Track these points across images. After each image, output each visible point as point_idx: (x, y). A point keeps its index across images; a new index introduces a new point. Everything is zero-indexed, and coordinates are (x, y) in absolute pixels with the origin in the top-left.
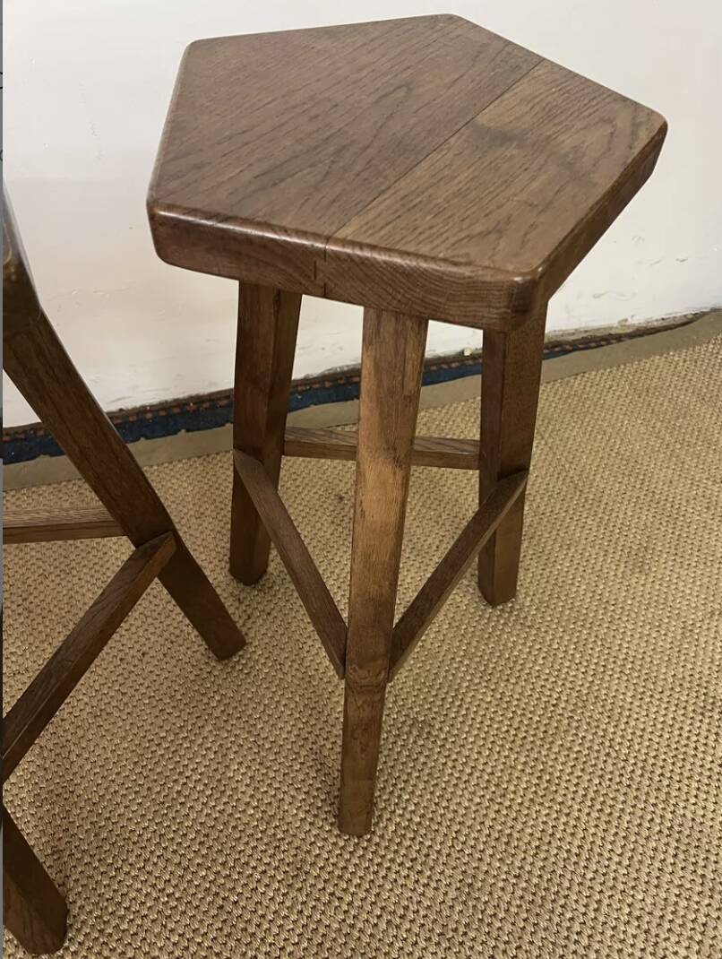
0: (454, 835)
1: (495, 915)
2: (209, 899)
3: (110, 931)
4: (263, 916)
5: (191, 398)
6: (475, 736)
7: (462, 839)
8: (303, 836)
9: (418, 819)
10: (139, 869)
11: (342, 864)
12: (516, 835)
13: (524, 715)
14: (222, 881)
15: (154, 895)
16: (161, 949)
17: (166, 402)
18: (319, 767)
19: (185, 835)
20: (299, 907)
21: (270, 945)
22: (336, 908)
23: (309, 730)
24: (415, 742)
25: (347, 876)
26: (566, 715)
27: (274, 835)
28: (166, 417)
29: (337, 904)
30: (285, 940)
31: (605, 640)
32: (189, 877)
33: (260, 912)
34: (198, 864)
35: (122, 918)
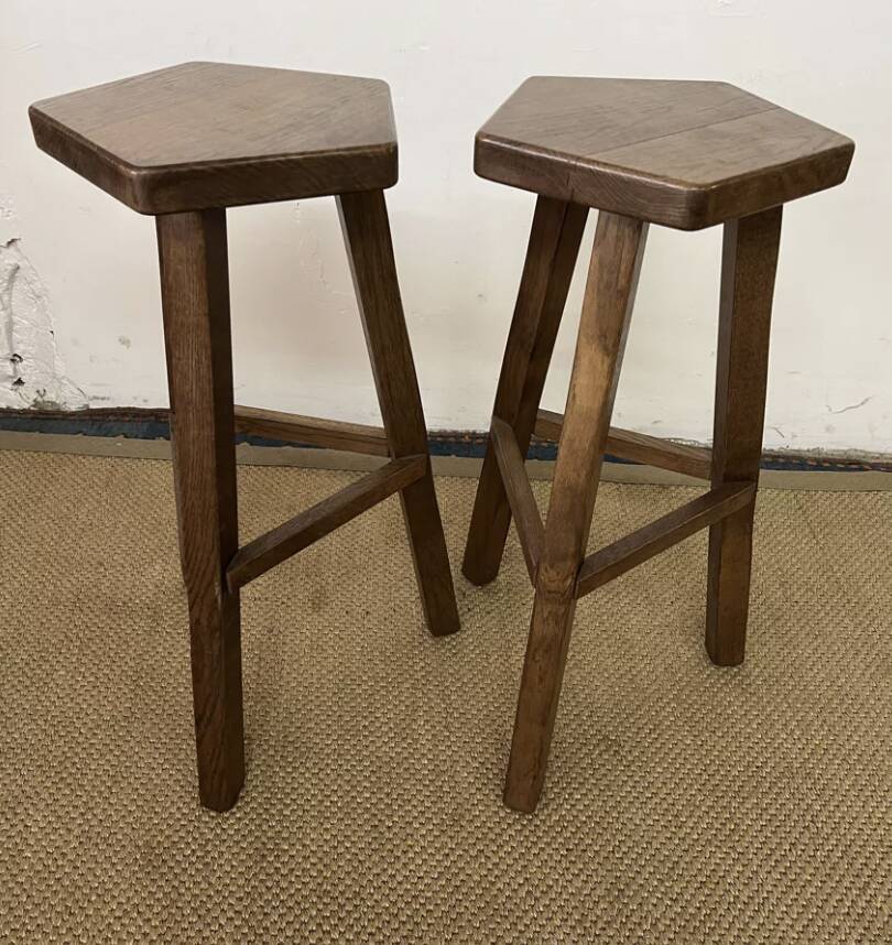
0: (617, 843)
1: (640, 924)
2: (366, 816)
3: (274, 812)
4: (411, 846)
5: (468, 433)
6: (664, 768)
7: (624, 849)
8: (467, 796)
9: (584, 819)
10: (313, 774)
11: (497, 831)
12: (682, 865)
13: (722, 765)
14: (383, 807)
15: (320, 798)
16: (312, 840)
17: (445, 431)
18: (499, 746)
19: (361, 761)
20: (447, 851)
21: (410, 871)
22: (481, 863)
23: (499, 714)
24: (600, 755)
25: (500, 841)
26: (769, 780)
27: (441, 787)
28: (442, 443)
29: (483, 860)
30: (426, 872)
31: (834, 727)
32: (354, 794)
33: (409, 843)
34: (365, 787)
35: (287, 806)
